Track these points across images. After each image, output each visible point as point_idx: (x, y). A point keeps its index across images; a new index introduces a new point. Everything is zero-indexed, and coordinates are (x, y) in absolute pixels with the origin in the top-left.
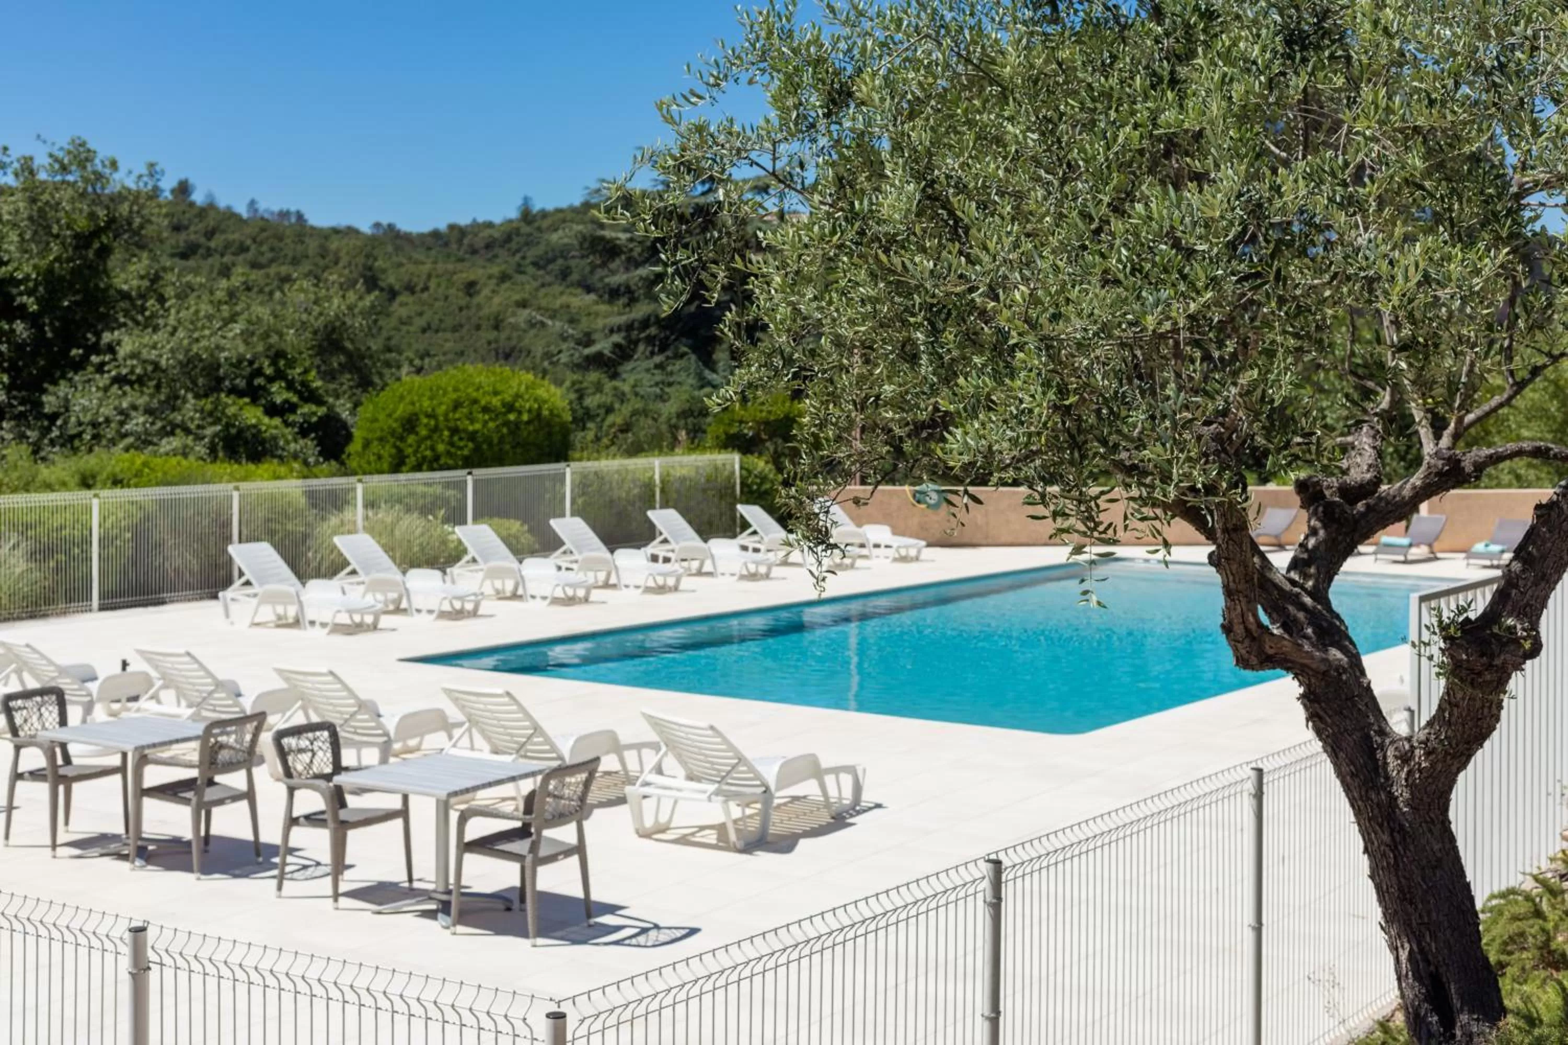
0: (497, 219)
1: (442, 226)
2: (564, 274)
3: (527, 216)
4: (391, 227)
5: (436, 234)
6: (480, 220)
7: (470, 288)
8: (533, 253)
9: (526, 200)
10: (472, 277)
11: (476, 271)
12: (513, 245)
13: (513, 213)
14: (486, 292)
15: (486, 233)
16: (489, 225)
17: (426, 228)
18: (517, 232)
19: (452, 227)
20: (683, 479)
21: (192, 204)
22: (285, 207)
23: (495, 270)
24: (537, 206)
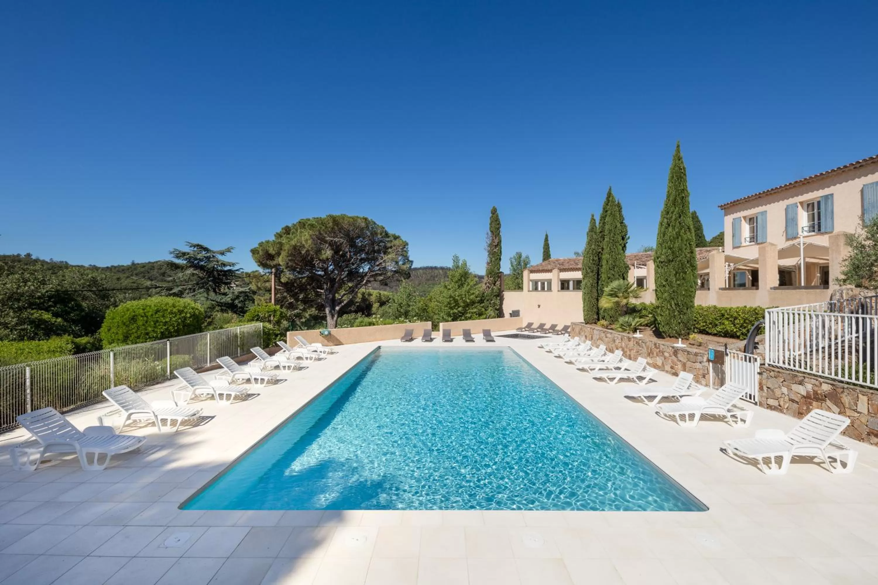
0: (125, 265)
1: (109, 266)
2: (144, 277)
3: (133, 264)
4: (94, 266)
5: (108, 268)
6: (120, 265)
7: (118, 279)
8: (135, 272)
9: (133, 261)
10: (118, 277)
11: (121, 275)
12: (130, 270)
13: (129, 263)
14: (122, 281)
15: (122, 268)
16: (123, 266)
17: (105, 266)
18: (131, 268)
19: (112, 266)
20: (248, 333)
21: (32, 259)
22: (62, 260)
23: (125, 275)
24: (136, 262)
